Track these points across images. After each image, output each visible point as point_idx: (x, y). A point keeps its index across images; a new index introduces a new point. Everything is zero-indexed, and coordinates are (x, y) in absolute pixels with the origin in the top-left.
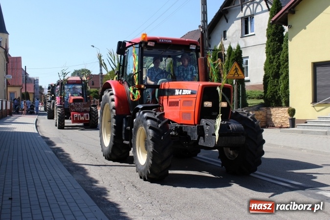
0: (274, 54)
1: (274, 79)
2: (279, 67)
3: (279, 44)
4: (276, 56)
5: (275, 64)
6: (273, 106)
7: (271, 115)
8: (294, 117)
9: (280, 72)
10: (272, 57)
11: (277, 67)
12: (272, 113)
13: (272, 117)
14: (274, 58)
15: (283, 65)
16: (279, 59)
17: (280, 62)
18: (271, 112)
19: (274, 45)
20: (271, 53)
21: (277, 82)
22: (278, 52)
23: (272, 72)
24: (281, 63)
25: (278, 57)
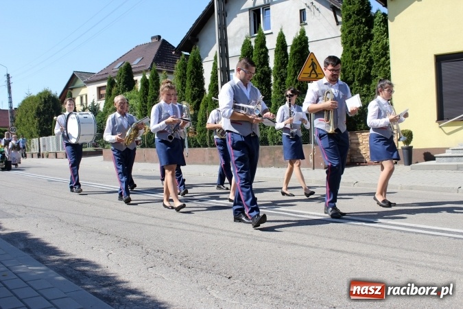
0: (359, 44)
1: (361, 85)
2: (370, 64)
3: (367, 28)
4: (364, 48)
5: (361, 60)
6: (362, 130)
7: (358, 144)
8: (410, 145)
9: (372, 74)
10: (357, 50)
11: (367, 64)
12: (360, 141)
13: (361, 147)
14: (360, 51)
15: (378, 61)
16: (369, 52)
17: (371, 57)
18: (358, 139)
19: (359, 29)
20: (355, 42)
21: (368, 89)
22: (366, 41)
23: (360, 74)
24: (375, 59)
25: (367, 49)
